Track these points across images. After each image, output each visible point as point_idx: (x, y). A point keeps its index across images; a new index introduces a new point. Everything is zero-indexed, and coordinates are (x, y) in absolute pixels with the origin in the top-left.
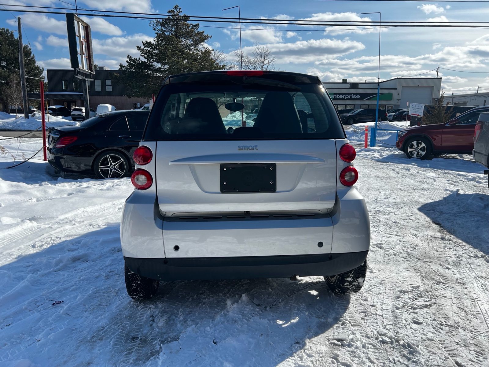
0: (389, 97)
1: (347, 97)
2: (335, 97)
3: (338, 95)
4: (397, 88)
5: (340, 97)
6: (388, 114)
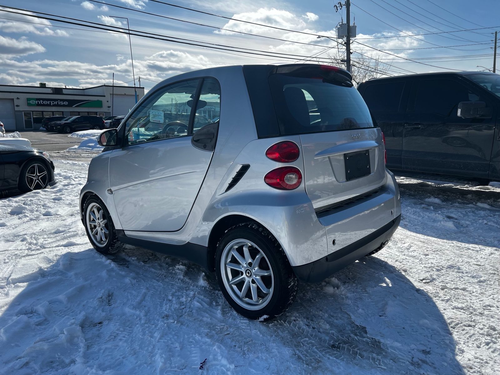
0: (99, 104)
1: (53, 103)
2: (38, 102)
3: (41, 101)
4: (105, 95)
5: (44, 102)
6: (105, 121)
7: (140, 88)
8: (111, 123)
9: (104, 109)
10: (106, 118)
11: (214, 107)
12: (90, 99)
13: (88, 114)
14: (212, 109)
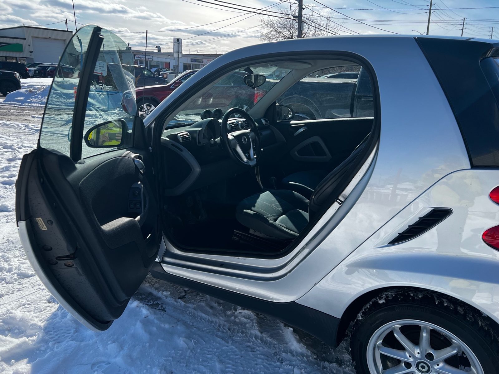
0: (19, 48)
4: (26, 38)
6: (28, 69)
7: (67, 31)
8: (35, 71)
9: (26, 54)
10: (28, 64)
11: (152, 57)
12: (7, 42)
13: (6, 60)
14: (149, 59)
